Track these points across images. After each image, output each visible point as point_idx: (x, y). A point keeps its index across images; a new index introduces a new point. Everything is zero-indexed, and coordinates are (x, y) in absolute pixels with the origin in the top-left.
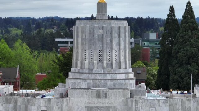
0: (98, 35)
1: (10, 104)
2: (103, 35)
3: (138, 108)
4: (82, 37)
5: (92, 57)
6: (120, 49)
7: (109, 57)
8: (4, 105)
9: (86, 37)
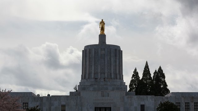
0: (101, 55)
1: (37, 102)
2: (105, 54)
3: (132, 102)
4: (89, 56)
5: (97, 70)
6: (116, 64)
7: (109, 70)
8: (32, 103)
9: (92, 56)
